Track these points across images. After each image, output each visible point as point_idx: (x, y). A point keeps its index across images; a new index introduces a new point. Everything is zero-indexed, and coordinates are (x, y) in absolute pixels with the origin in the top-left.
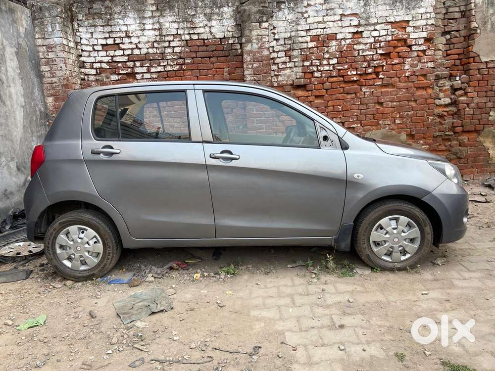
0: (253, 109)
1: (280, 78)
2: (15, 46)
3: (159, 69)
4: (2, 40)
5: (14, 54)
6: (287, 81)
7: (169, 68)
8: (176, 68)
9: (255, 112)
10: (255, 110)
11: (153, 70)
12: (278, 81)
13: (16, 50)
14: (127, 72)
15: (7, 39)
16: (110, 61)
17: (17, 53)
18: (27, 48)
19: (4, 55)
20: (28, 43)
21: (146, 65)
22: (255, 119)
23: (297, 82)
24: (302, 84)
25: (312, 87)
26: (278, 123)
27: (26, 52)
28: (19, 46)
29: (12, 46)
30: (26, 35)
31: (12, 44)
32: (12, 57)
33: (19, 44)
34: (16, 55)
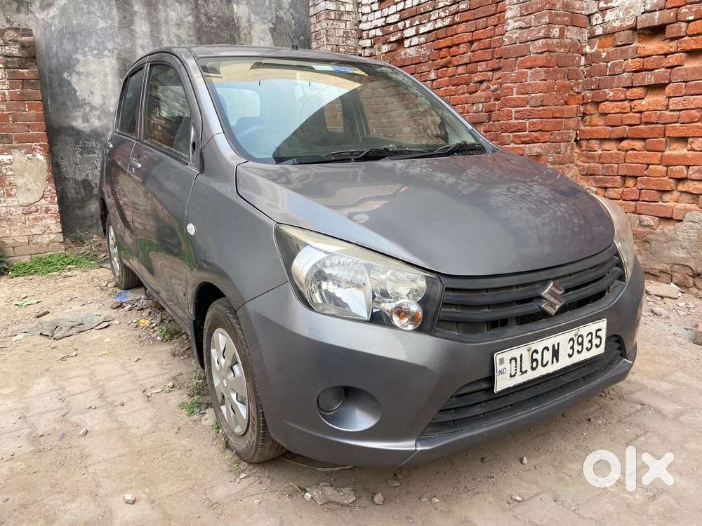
0: (511, 89)
1: (610, 16)
2: (270, 21)
3: (429, 27)
4: (249, 15)
5: (268, 31)
6: (623, 20)
7: (439, 24)
8: (447, 22)
9: (515, 96)
10: (515, 90)
11: (422, 30)
12: (604, 22)
13: (271, 26)
14: (397, 37)
15: (257, 14)
16: (384, 24)
17: (273, 31)
18: (293, 22)
19: (250, 34)
20: (295, 15)
21: (415, 24)
22: (513, 110)
23: (644, 22)
24: (656, 23)
25: (680, 28)
26: (596, 119)
27: (291, 26)
28: (277, 20)
29: (265, 21)
30: (292, 5)
31: (267, 18)
32: (263, 35)
33: (278, 17)
34: (271, 32)
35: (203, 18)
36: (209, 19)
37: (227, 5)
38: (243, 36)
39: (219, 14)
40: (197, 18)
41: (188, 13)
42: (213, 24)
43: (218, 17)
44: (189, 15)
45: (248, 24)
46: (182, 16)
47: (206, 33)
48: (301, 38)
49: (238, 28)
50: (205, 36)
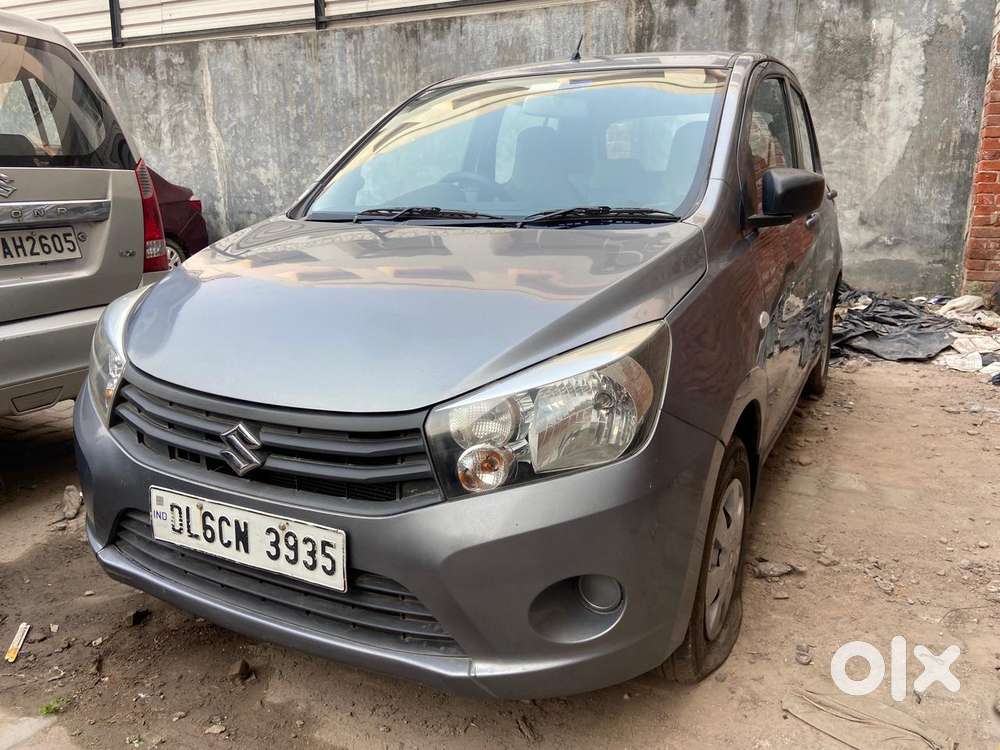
2: (926, 33)
4: (894, 30)
5: (919, 46)
13: (925, 38)
15: (903, 26)
17: (926, 45)
18: (964, 28)
19: (890, 53)
20: (969, 18)
27: (959, 34)
28: (936, 30)
29: (918, 34)
30: (965, 6)
31: (920, 29)
32: (909, 53)
33: (938, 25)
34: (924, 46)
35: (828, 44)
36: (836, 44)
37: (863, 23)
38: (878, 57)
39: (851, 35)
40: (820, 45)
41: (809, 40)
42: (840, 49)
43: (849, 39)
44: (810, 43)
45: (889, 42)
46: (801, 45)
47: (828, 60)
48: (974, 48)
49: (874, 49)
50: (827, 64)
